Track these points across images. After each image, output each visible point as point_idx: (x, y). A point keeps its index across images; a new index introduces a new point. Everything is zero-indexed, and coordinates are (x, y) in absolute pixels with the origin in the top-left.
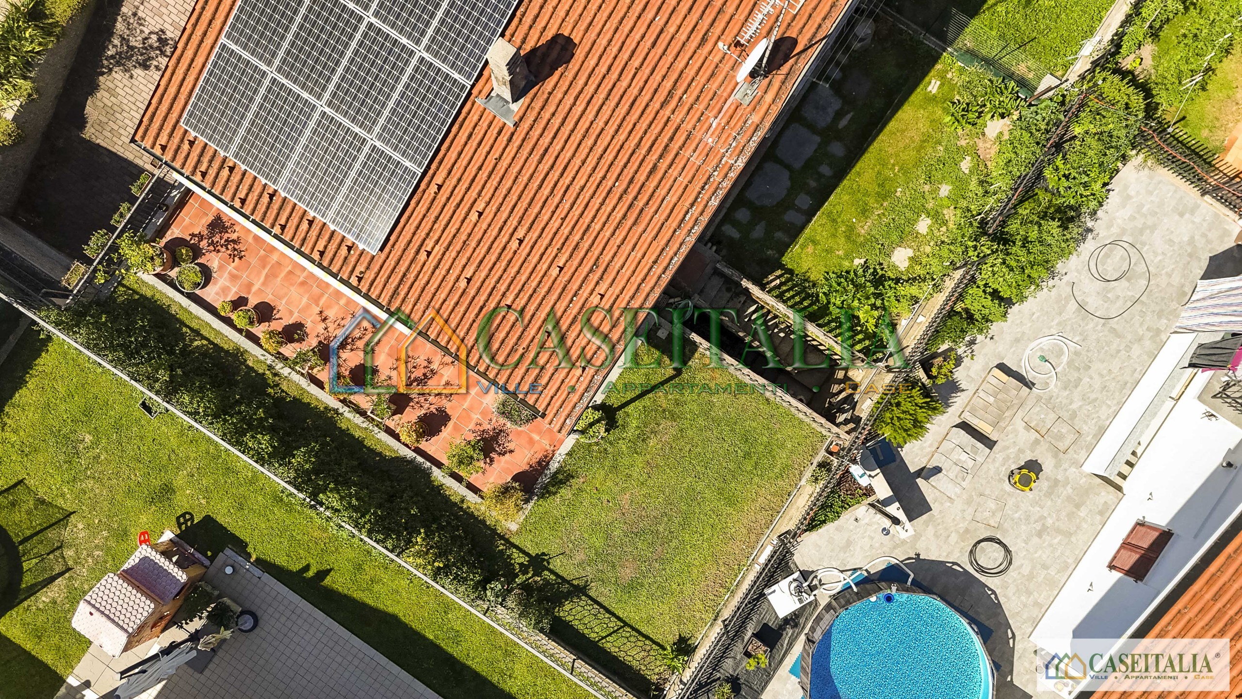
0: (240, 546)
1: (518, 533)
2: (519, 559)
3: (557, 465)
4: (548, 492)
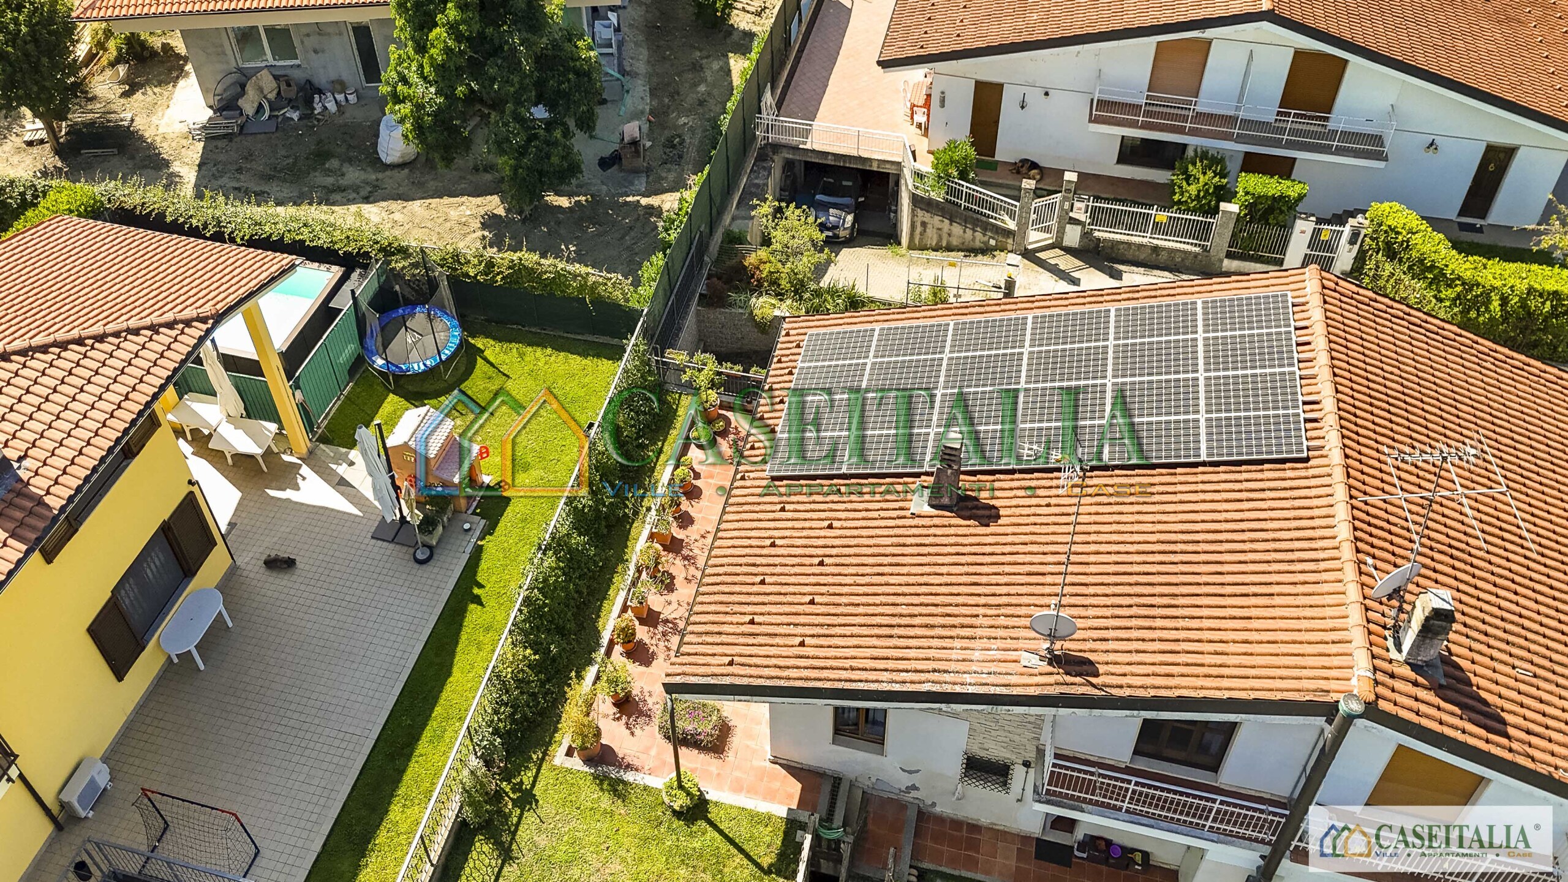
0: (489, 530)
1: (554, 768)
2: (527, 778)
3: (631, 780)
4: (602, 782)
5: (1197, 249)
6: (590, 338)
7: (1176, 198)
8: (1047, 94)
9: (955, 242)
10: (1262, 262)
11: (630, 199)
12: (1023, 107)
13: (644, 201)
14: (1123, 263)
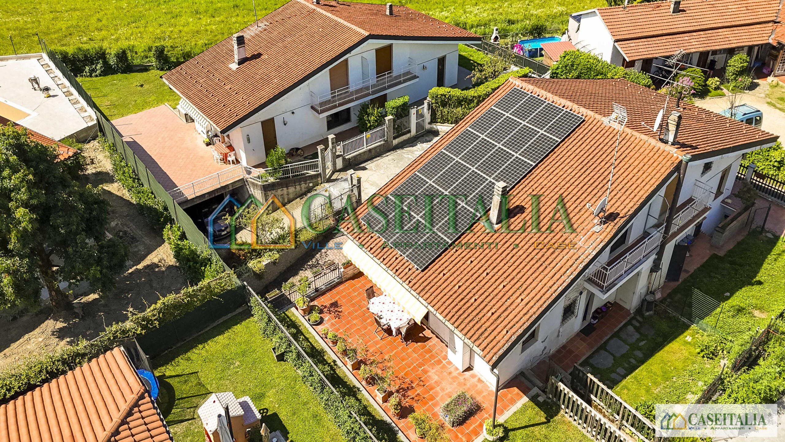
5: (382, 142)
6: (215, 324)
7: (369, 125)
8: (293, 113)
9: (291, 196)
10: (404, 134)
11: (130, 271)
12: (285, 124)
13: (140, 266)
14: (361, 163)
